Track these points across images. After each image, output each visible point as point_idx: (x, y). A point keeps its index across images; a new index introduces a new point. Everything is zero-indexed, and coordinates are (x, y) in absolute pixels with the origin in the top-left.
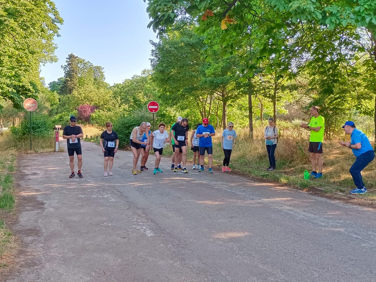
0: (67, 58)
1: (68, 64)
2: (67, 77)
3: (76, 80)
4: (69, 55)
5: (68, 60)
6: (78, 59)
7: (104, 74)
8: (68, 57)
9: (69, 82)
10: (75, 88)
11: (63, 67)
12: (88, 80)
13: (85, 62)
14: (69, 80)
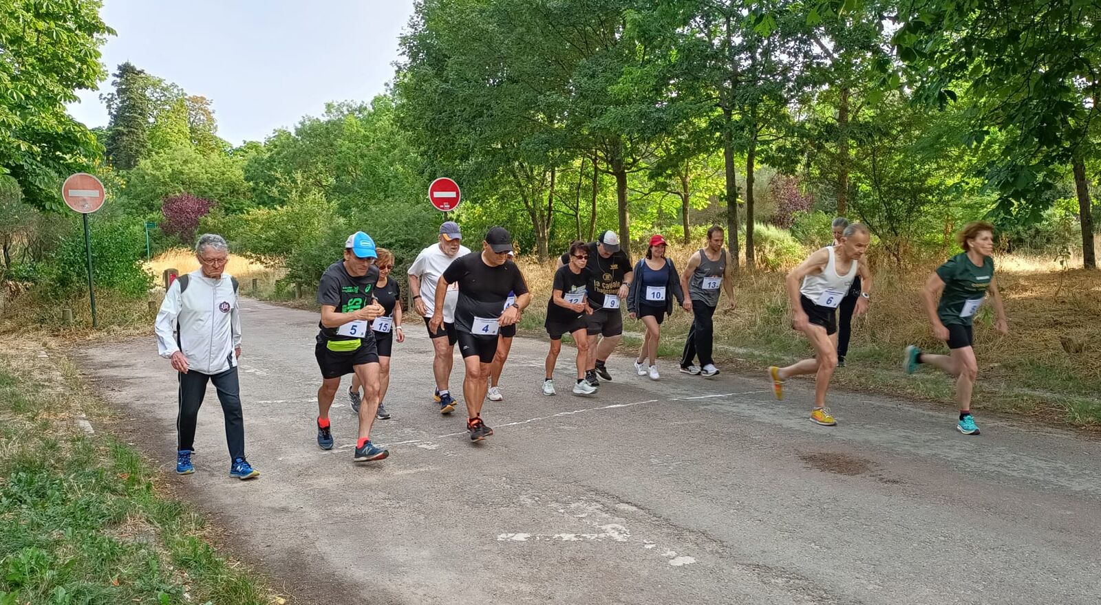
0: (115, 75)
1: (118, 91)
2: (116, 125)
3: (142, 134)
4: (120, 68)
5: (118, 80)
6: (143, 76)
7: (214, 116)
8: (117, 72)
9: (125, 138)
10: (141, 154)
11: (105, 98)
12: (176, 131)
13: (163, 85)
14: (125, 131)
